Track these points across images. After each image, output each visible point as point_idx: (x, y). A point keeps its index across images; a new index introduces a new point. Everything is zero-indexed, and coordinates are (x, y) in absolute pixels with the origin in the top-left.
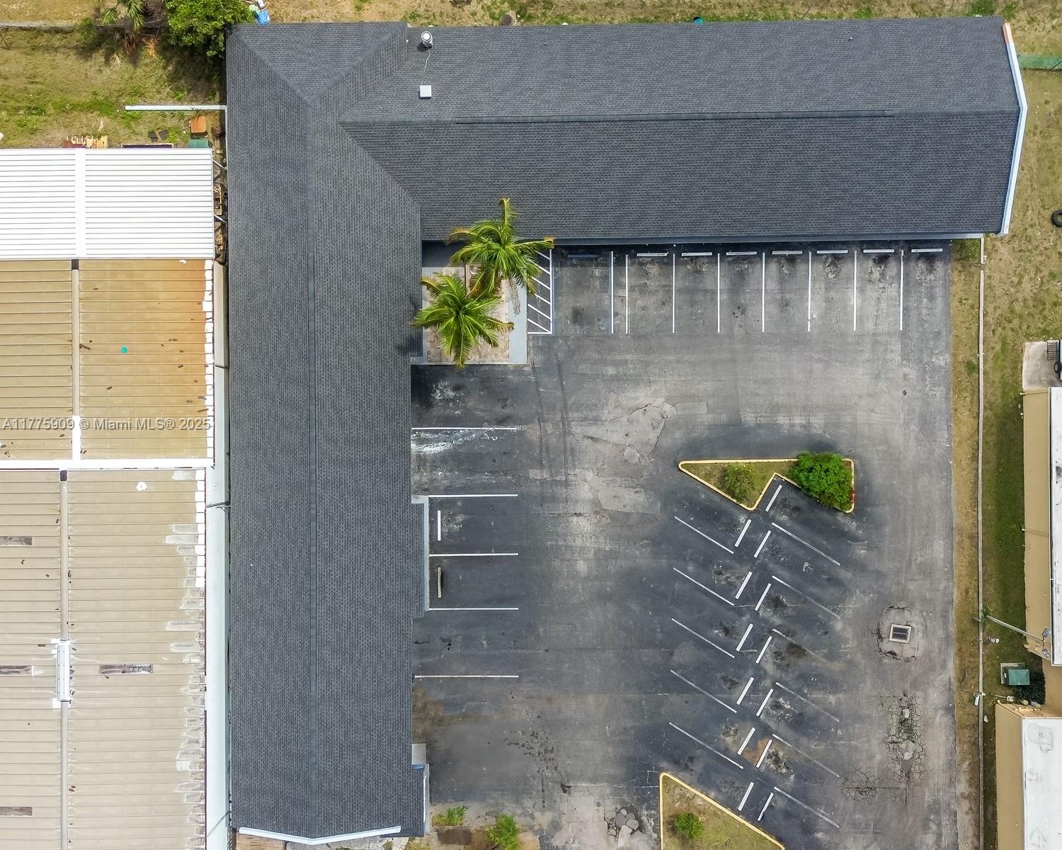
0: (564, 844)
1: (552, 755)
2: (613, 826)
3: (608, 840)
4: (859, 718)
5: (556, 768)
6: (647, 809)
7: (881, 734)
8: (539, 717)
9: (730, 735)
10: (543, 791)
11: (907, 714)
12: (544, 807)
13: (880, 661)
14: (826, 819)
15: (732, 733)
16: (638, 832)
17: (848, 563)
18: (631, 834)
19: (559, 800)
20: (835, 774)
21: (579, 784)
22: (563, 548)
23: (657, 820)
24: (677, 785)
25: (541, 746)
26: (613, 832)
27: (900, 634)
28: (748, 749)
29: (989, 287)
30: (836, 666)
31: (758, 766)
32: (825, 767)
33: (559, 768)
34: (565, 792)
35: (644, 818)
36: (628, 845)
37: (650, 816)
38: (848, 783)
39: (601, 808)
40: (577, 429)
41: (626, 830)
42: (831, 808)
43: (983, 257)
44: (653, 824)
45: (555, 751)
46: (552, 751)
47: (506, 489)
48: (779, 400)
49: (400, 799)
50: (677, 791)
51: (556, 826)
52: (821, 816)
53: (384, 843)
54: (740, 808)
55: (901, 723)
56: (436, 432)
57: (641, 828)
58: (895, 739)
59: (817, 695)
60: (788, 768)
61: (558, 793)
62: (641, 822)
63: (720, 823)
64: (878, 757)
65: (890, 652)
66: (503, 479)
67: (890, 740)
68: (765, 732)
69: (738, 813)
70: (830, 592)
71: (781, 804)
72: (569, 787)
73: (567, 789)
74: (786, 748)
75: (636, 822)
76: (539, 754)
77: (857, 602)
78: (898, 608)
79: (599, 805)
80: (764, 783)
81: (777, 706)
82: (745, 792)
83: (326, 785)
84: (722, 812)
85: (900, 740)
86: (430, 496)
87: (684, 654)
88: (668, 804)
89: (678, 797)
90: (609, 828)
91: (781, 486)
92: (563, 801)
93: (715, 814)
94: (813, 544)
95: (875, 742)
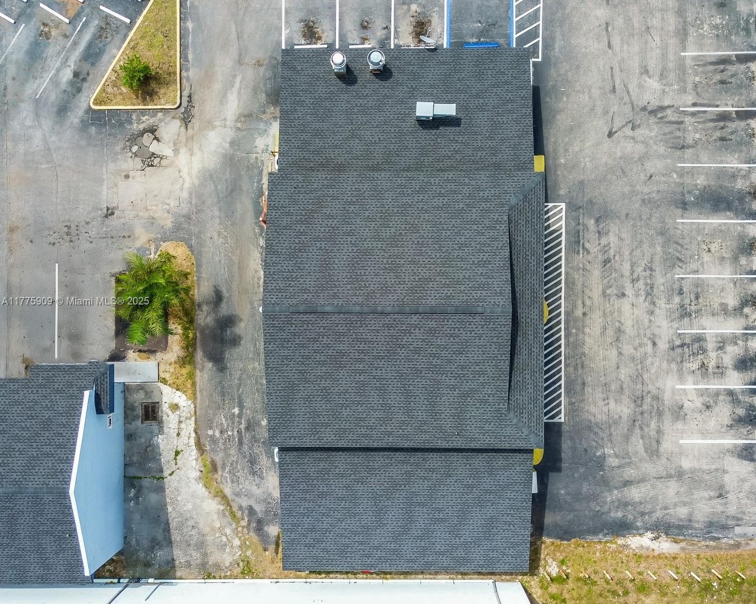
0: (170, 215)
1: (73, 227)
2: (150, 160)
3: (166, 167)
5: (87, 223)
6: (131, 123)
8: (31, 242)
9: (50, 32)
10: (112, 237)
12: (129, 237)
15: (46, 29)
16: (156, 133)
18: (158, 141)
19: (122, 220)
21: (105, 198)
23: (143, 112)
24: (103, 90)
25: (63, 239)
26: (156, 161)
28: (64, 12)
33: (88, 220)
34: (112, 214)
35: (141, 127)
36: (171, 144)
37: (139, 121)
39: (131, 173)
41: (154, 147)
44: (147, 117)
45: (68, 224)
46: (69, 227)
49: (58, 391)
50: (110, 90)
51: (151, 223)
53: (170, 413)
54: (128, 21)
57: (152, 130)
61: (114, 222)
62: (145, 131)
63: (143, 43)
69: (133, 23)
72: (108, 209)
73: (110, 211)
75: (146, 135)
76: (71, 241)
79: (127, 177)
82: (111, 16)
83: (14, 476)
84: (131, 40)
88: (124, 99)
89: (115, 89)
90: (152, 166)
92: (122, 215)
93: (133, 48)
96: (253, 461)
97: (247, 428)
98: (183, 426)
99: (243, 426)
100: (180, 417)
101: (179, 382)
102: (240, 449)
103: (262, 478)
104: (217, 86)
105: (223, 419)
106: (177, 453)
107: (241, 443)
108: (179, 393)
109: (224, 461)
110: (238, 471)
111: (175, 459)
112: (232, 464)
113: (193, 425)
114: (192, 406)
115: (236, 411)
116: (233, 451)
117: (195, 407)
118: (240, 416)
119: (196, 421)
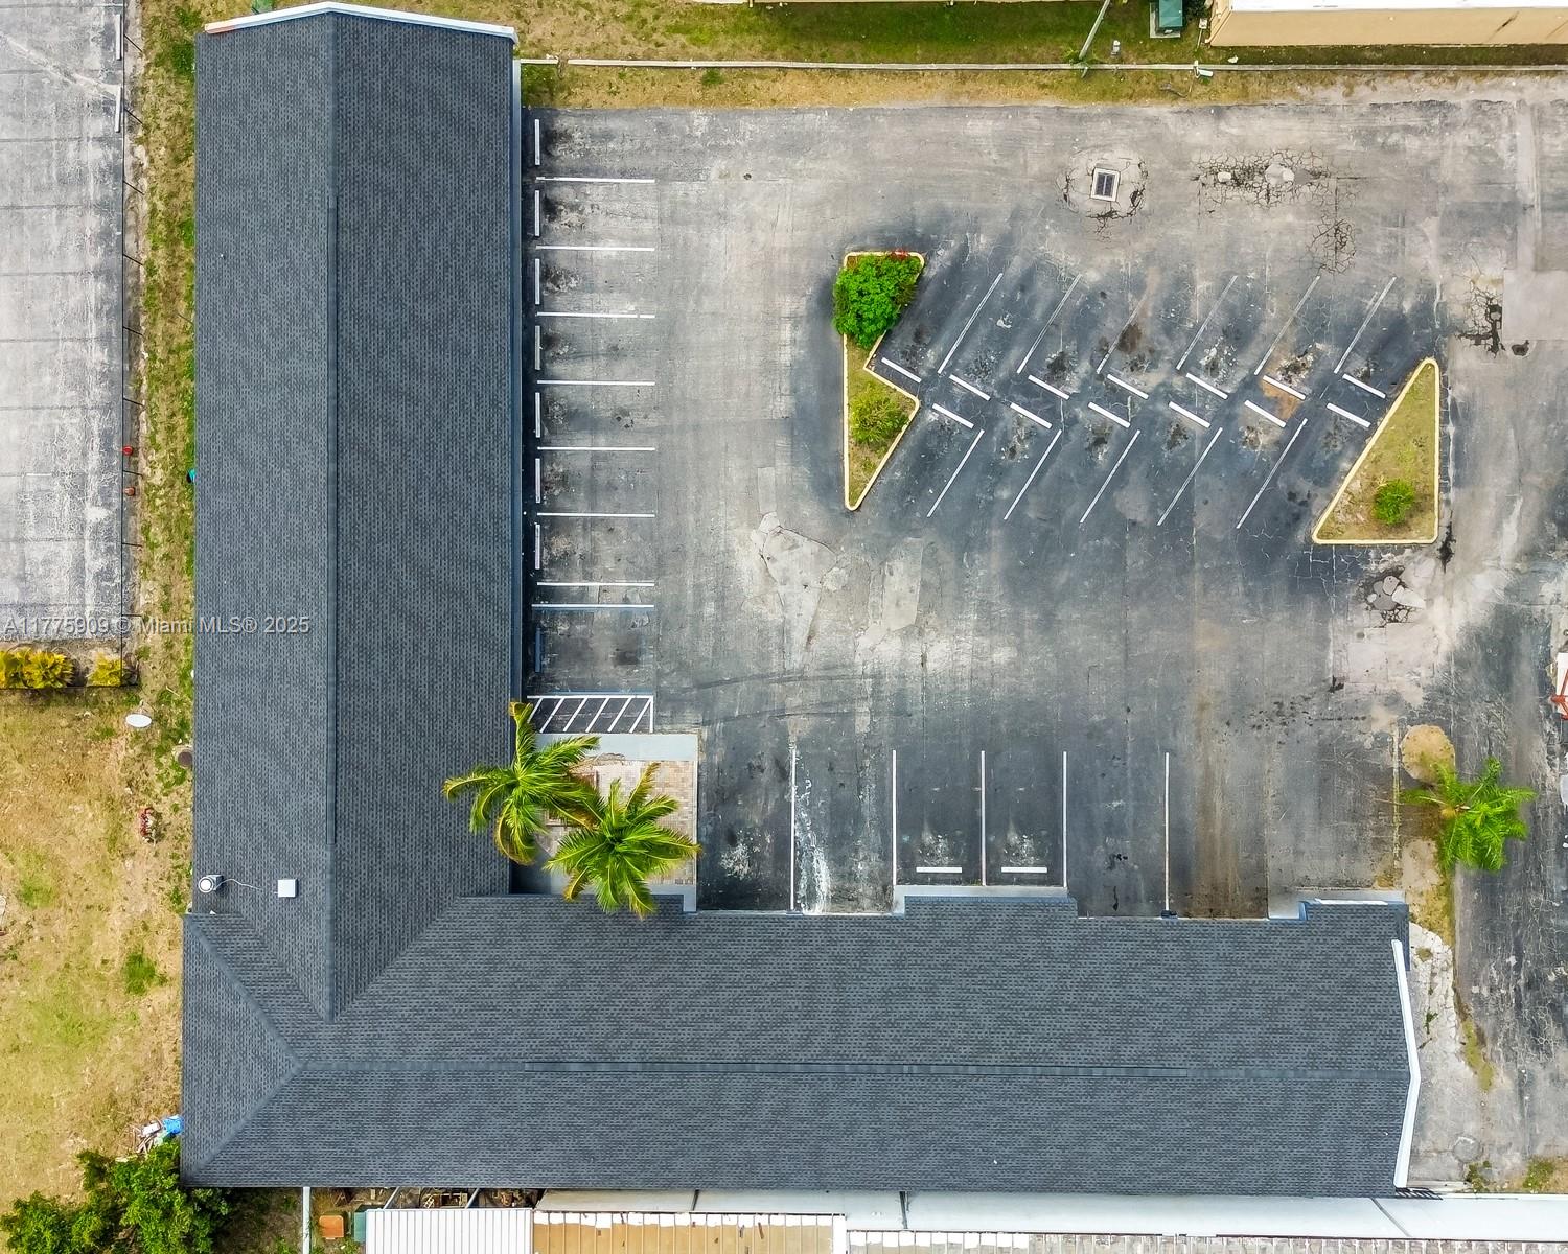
0: (1420, 689)
1: (1287, 704)
2: (1393, 614)
3: (1415, 623)
4: (1231, 247)
5: (1306, 699)
6: (1368, 563)
7: (1255, 214)
8: (1228, 724)
9: (1257, 438)
10: (1340, 719)
11: (1225, 176)
12: (1364, 718)
13: (1146, 215)
14: (1382, 297)
15: (1252, 435)
16: (1402, 576)
17: (999, 260)
18: (1404, 587)
19: (1354, 696)
20: (1314, 283)
21: (1330, 665)
22: (975, 683)
23: (1384, 549)
24: (1332, 518)
25: (1272, 721)
26: (1402, 614)
27: (1105, 184)
28: (1277, 412)
29: (593, 51)
30: (1153, 279)
31: (1303, 397)
32: (1306, 296)
33: (1306, 695)
34: (1341, 686)
35: (1382, 568)
36: (1423, 592)
37: (1378, 559)
38: (1329, 263)
39: (1367, 632)
40: (796, 660)
41: (1399, 596)
42: (1367, 288)
43: (549, 60)
44: (1390, 555)
45: (1280, 700)
46: (1280, 705)
47: (883, 767)
48: (756, 360)
49: (1352, 941)
50: (1340, 518)
51: (1393, 700)
52: (1377, 304)
53: (1418, 961)
54: (1366, 424)
55: (1238, 184)
56: (798, 871)
57: (1396, 572)
58: (1264, 193)
59: (1196, 308)
60: (1306, 353)
61: (1342, 697)
62: (1387, 573)
63: (1388, 454)
64: (1290, 218)
65: (1133, 200)
66: (870, 772)
67: (1264, 201)
68: (1251, 386)
69: (1374, 427)
70: (1043, 288)
71: (1361, 364)
72: (1334, 680)
73: (1337, 684)
74: (1276, 355)
75: (1387, 580)
76: (1284, 724)
77: (1058, 249)
78: (1067, 187)
79: (1361, 636)
80: (1329, 388)
81: (1213, 368)
82: (1342, 417)
83: (1329, 1055)
84: (1372, 451)
85: (1264, 187)
86: (894, 882)
87: (1134, 504)
88: (1361, 531)
89: (1349, 517)
90: (1396, 621)
91: (884, 360)
92: (1354, 689)
93: (1375, 461)
94: (969, 313)
95: (1267, 224)
96: (1536, 1031)
97: (1529, 986)
98: (1437, 979)
99: (1521, 982)
100: (1433, 967)
101: (1433, 919)
102: (1517, 1014)
103: (1550, 1055)
104: (1488, 513)
105: (1494, 972)
106: (1430, 1017)
107: (1519, 1006)
108: (1432, 935)
109: (1494, 1029)
110: (1516, 1045)
111: (1427, 1025)
112: (1506, 1035)
113: (1451, 979)
114: (1450, 952)
115: (1512, 960)
116: (1508, 1016)
117: (1454, 954)
118: (1518, 967)
119: (1455, 975)
